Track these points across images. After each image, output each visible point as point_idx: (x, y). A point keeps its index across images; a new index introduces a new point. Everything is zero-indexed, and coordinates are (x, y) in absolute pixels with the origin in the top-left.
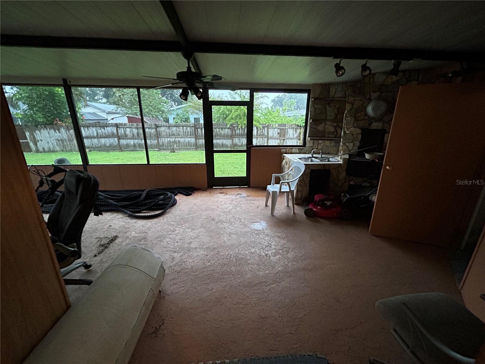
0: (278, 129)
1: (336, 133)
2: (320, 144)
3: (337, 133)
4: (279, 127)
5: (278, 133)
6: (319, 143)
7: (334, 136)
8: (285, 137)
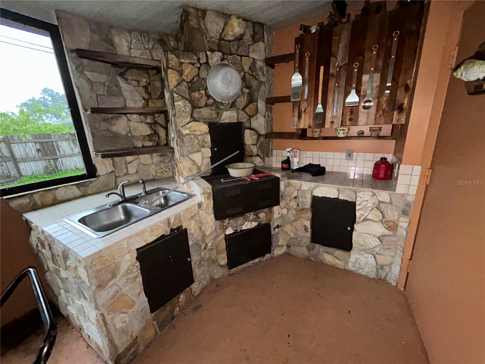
0: (36, 143)
1: (157, 138)
2: (130, 162)
3: (159, 138)
4: (37, 141)
5: (38, 150)
6: (126, 161)
7: (155, 144)
8: (56, 154)
